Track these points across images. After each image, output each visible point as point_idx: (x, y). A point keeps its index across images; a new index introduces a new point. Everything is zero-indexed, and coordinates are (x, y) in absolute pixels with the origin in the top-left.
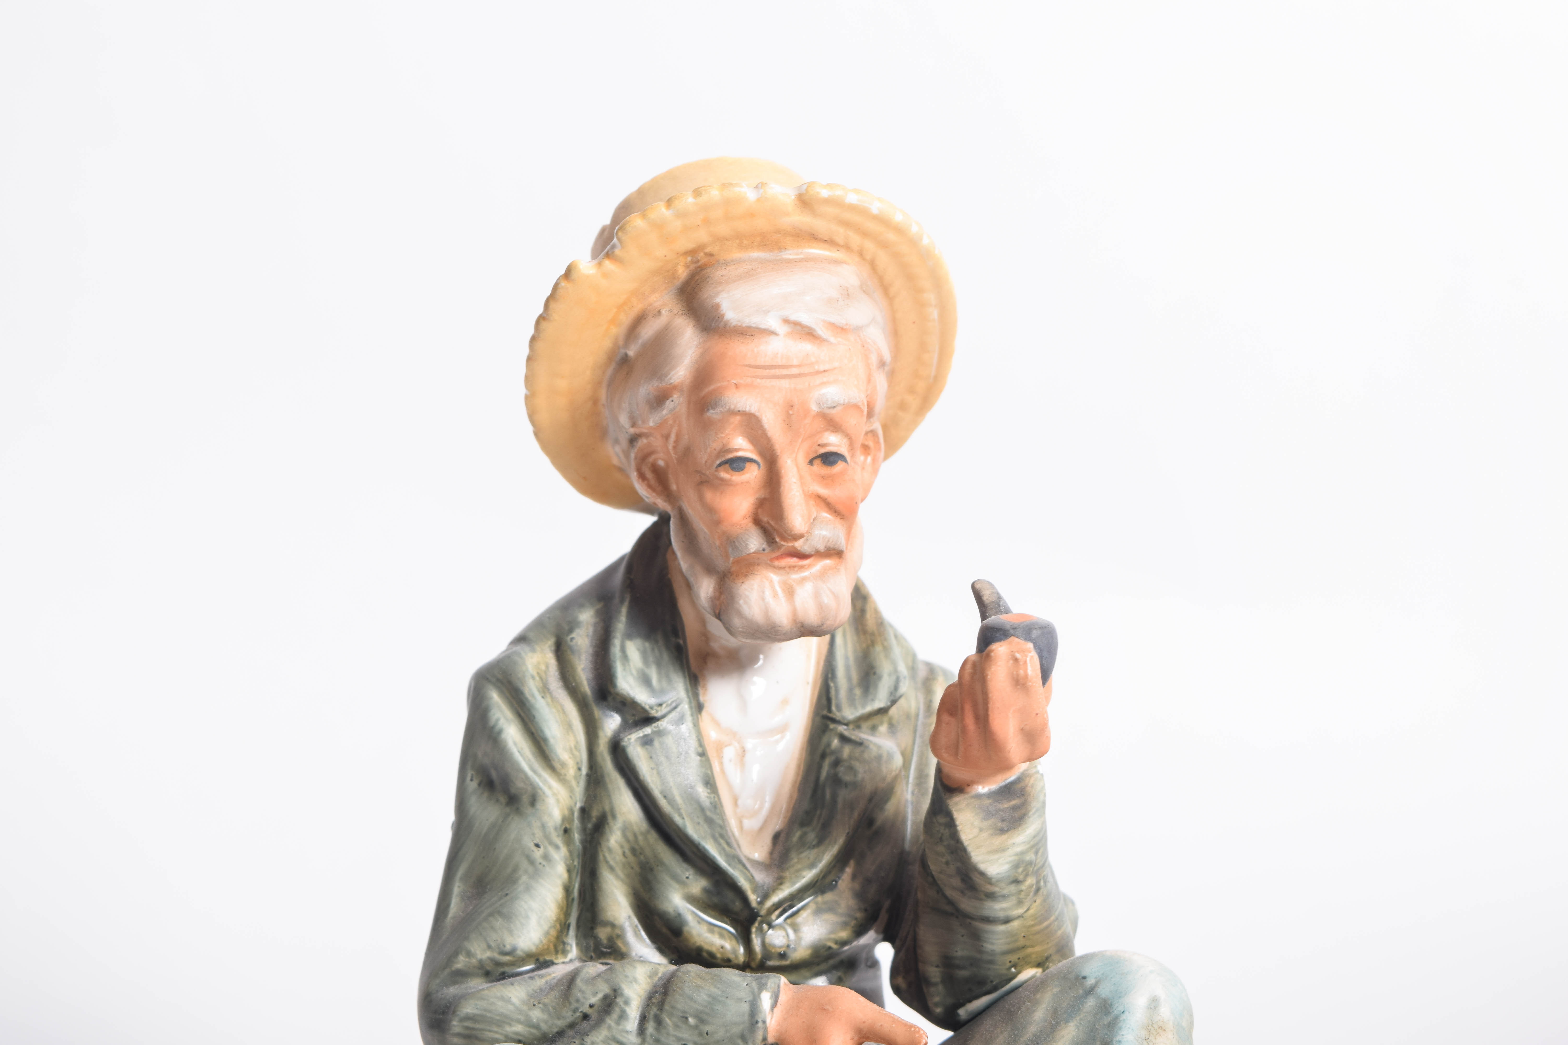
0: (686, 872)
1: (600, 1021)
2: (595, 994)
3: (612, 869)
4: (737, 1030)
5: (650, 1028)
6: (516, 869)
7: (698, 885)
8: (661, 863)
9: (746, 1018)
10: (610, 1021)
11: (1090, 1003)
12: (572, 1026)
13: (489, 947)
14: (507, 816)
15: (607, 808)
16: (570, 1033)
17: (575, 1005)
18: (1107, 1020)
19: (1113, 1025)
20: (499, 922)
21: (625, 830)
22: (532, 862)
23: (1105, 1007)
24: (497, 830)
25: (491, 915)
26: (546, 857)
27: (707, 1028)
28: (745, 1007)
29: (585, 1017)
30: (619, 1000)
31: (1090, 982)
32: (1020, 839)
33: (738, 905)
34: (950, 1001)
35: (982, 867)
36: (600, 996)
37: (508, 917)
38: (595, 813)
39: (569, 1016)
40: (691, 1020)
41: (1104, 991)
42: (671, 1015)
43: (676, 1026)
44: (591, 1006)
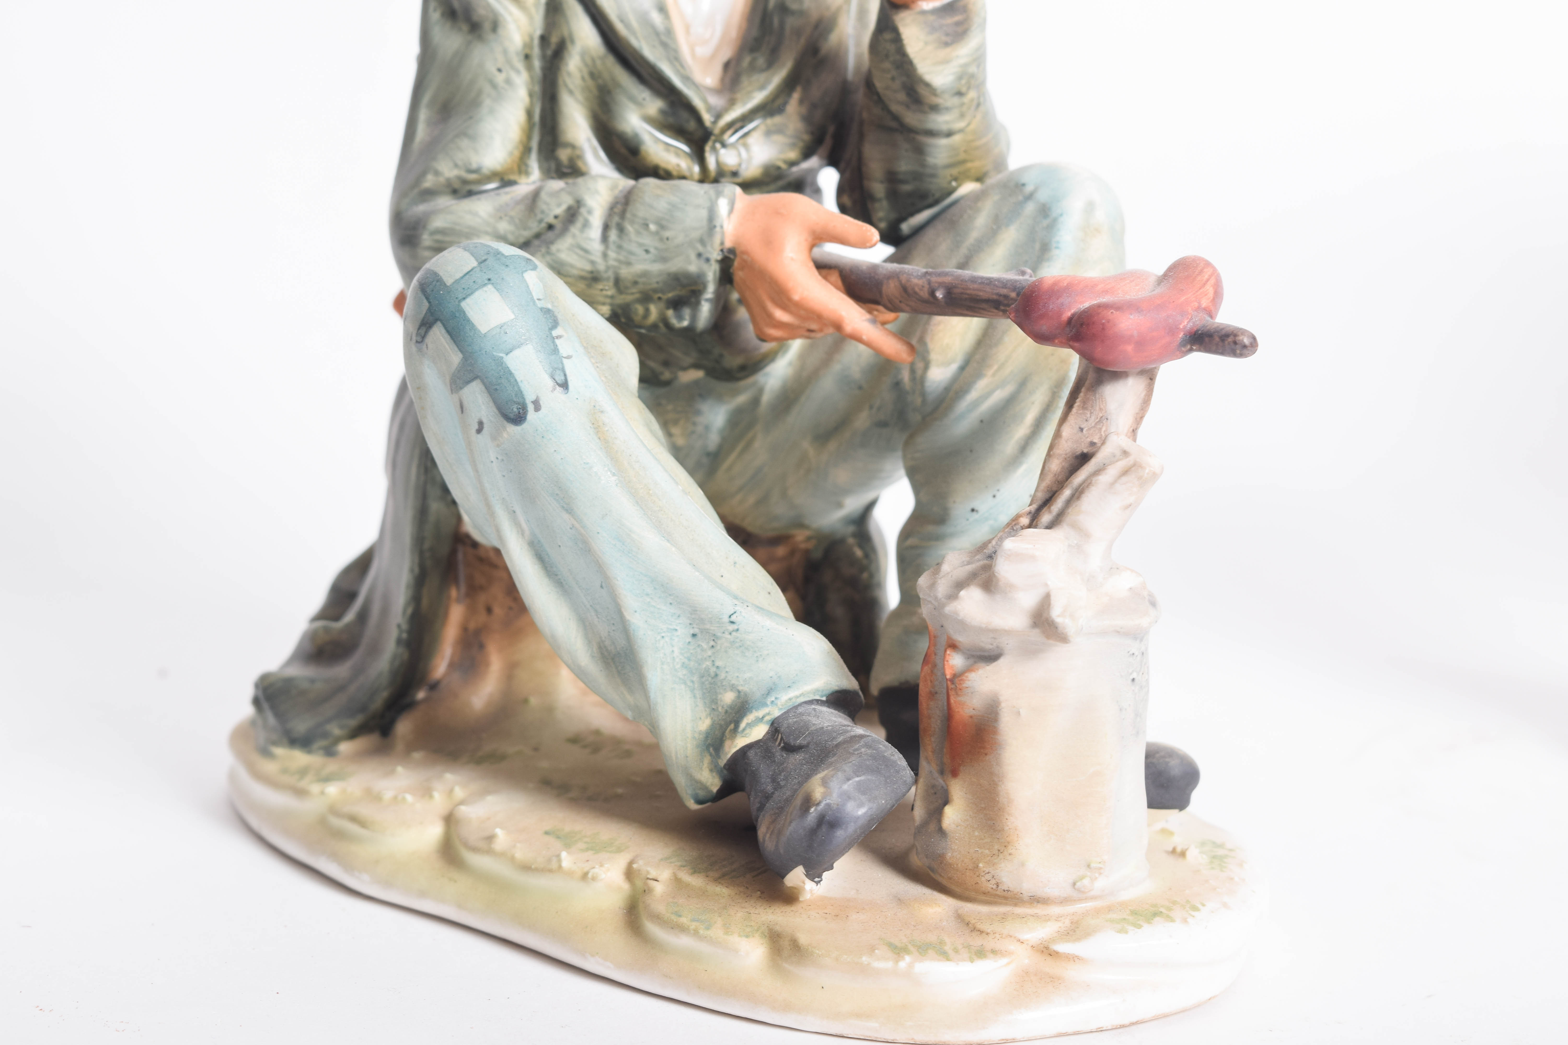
0: (643, 94)
1: (565, 230)
2: (559, 205)
3: (571, 92)
4: (695, 235)
5: (613, 235)
6: (480, 93)
7: (654, 105)
8: (618, 85)
9: (705, 223)
10: (574, 229)
11: (1030, 208)
12: (538, 236)
13: (456, 166)
14: (469, 44)
15: (566, 33)
16: (536, 242)
17: (540, 216)
18: (1045, 223)
19: (1052, 227)
20: (464, 143)
21: (584, 54)
22: (494, 86)
23: (1044, 211)
24: (461, 57)
25: (457, 136)
26: (508, 81)
27: (667, 234)
28: (704, 213)
29: (550, 227)
30: (583, 210)
31: (1029, 188)
32: (963, 52)
33: (692, 125)
34: (893, 216)
35: (928, 78)
36: (564, 207)
37: (473, 138)
38: (554, 40)
39: (535, 227)
40: (652, 227)
41: (1042, 196)
42: (632, 223)
43: (638, 233)
44: (556, 217)
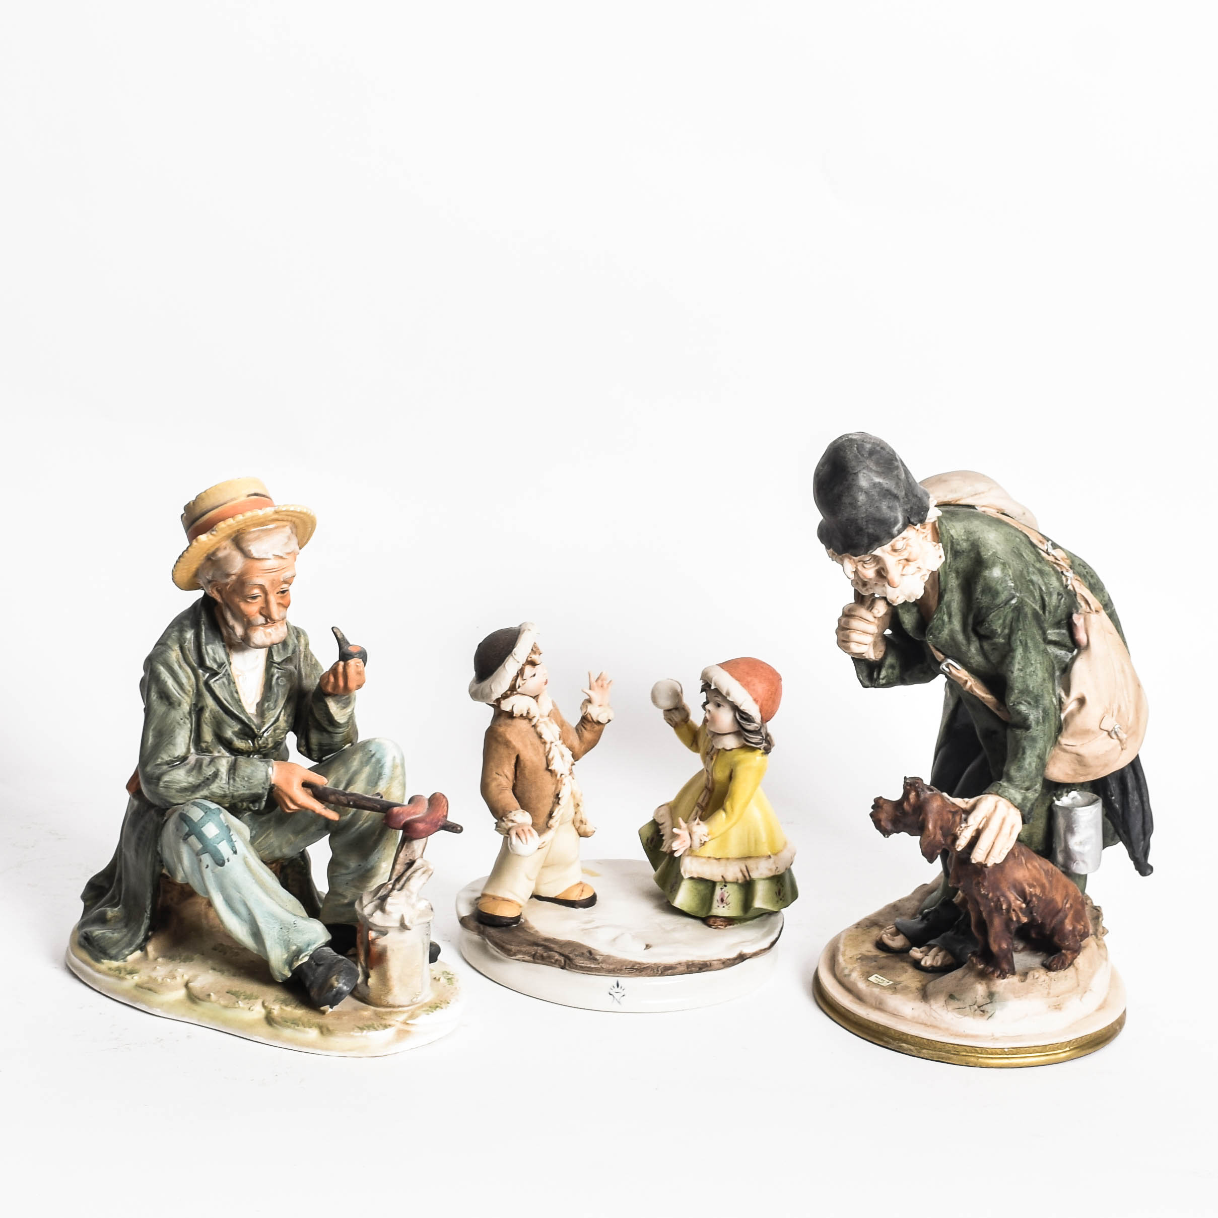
0: (233, 723)
1: (213, 781)
2: (211, 771)
3: (206, 724)
4: (262, 781)
5: (231, 781)
6: (174, 727)
7: (237, 727)
8: (224, 721)
9: (265, 777)
10: (217, 781)
11: (374, 760)
12: (203, 782)
13: (170, 756)
14: (169, 710)
15: (205, 705)
16: (203, 784)
17: (204, 776)
18: (380, 765)
19: (382, 767)
20: (171, 747)
21: (211, 711)
22: (179, 723)
23: (379, 761)
24: (166, 714)
25: (167, 744)
26: (184, 722)
27: (251, 781)
28: (264, 774)
29: (208, 779)
30: (220, 773)
31: (373, 752)
32: (349, 710)
33: (251, 733)
34: (320, 755)
35: (338, 721)
36: (213, 772)
37: (174, 745)
38: (199, 706)
39: (202, 778)
40: (246, 779)
41: (378, 756)
42: (238, 777)
43: (241, 781)
44: (210, 775)
